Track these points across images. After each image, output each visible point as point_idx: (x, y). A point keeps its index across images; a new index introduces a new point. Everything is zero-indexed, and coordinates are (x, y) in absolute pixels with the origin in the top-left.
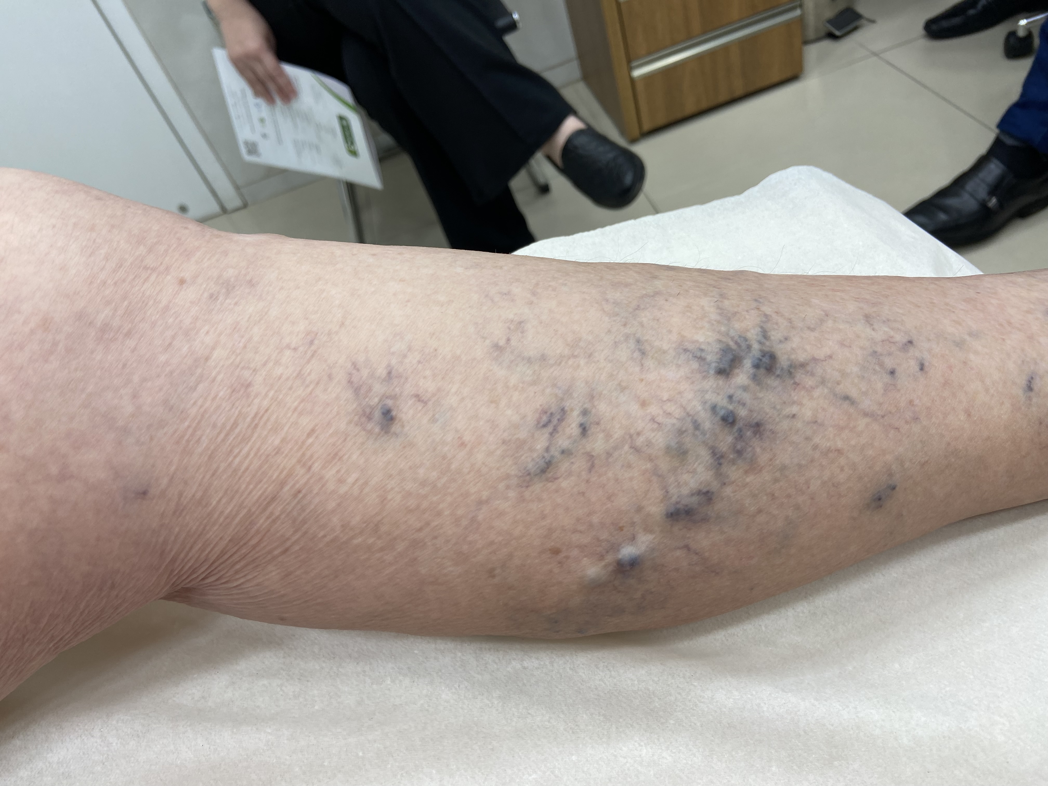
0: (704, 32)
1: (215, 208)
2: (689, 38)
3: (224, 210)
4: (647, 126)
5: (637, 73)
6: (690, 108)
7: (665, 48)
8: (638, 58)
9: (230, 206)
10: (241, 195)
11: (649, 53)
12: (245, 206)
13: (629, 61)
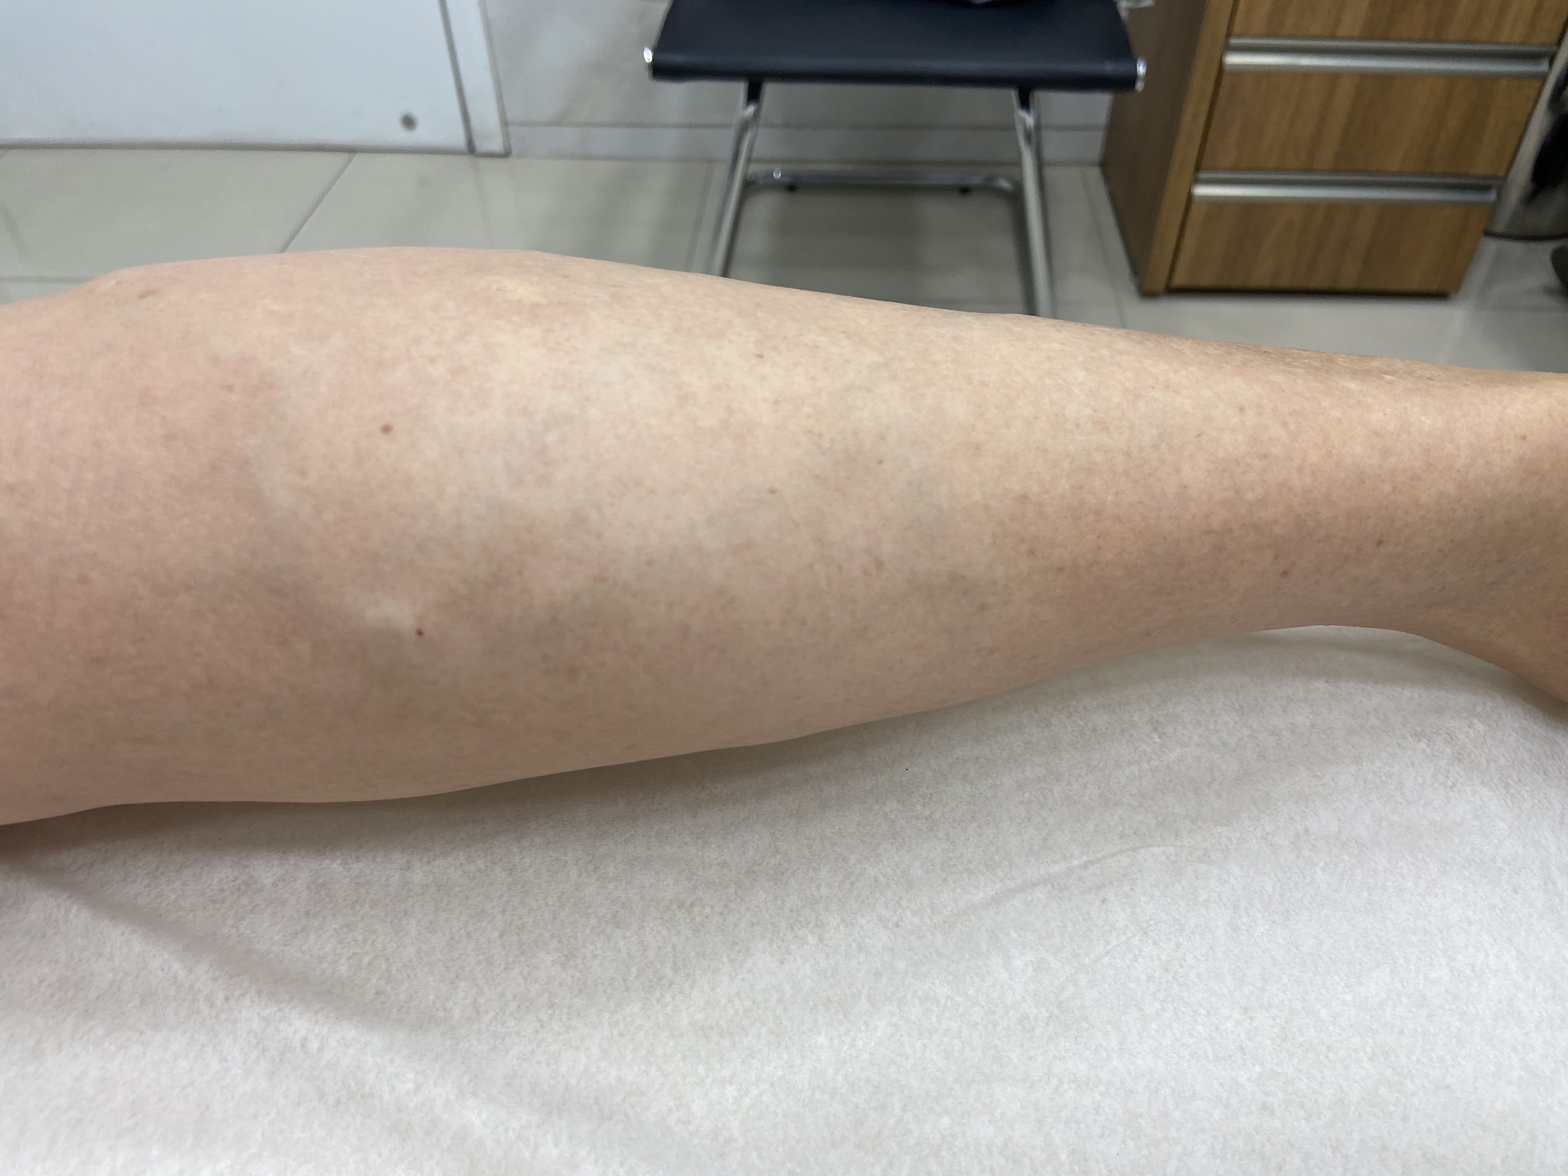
0: (1335, 171)
1: (458, 139)
2: (1307, 170)
3: (471, 149)
4: (1179, 280)
5: (1202, 191)
6: (1259, 278)
7: (1264, 170)
8: (1215, 169)
9: (481, 145)
10: (507, 136)
11: (1235, 169)
12: (506, 154)
13: (1198, 168)
